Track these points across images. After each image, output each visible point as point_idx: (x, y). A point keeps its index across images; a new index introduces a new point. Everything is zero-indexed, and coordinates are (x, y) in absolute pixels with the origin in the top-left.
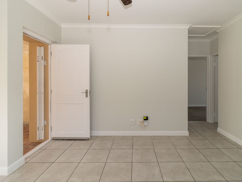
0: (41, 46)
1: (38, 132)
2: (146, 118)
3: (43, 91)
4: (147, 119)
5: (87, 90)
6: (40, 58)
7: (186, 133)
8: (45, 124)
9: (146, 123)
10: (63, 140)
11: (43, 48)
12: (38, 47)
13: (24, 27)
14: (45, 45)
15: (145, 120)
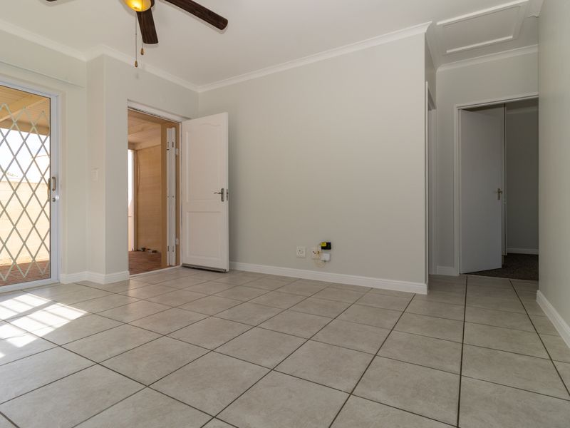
0: (171, 127)
1: (168, 253)
2: (325, 245)
3: (174, 194)
4: (328, 247)
5: (223, 189)
6: (170, 145)
7: (421, 288)
8: (177, 243)
9: (326, 255)
10: (194, 268)
11: (174, 129)
12: (168, 129)
13: (128, 100)
14: (175, 125)
15: (323, 248)
